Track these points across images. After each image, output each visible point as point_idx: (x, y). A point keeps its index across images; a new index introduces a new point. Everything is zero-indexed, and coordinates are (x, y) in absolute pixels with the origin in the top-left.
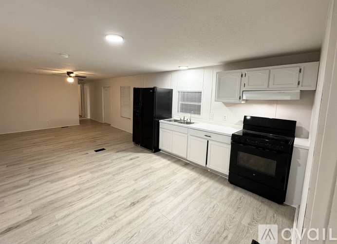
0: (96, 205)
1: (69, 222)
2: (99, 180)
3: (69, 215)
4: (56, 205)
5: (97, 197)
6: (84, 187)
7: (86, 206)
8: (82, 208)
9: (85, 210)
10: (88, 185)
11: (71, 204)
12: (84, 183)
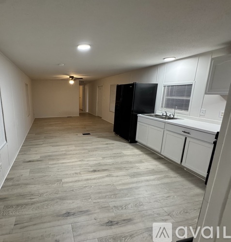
0: (71, 164)
1: (54, 167)
2: (78, 151)
3: (56, 164)
4: (51, 158)
5: (73, 160)
6: (68, 153)
7: (65, 163)
8: (63, 163)
9: (64, 165)
10: (71, 152)
11: (58, 159)
12: (69, 151)
